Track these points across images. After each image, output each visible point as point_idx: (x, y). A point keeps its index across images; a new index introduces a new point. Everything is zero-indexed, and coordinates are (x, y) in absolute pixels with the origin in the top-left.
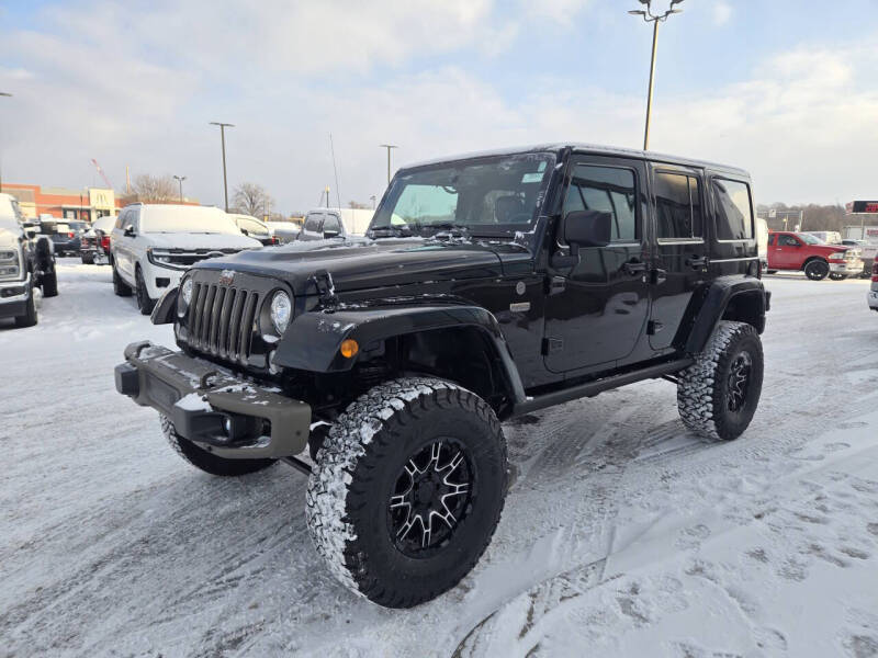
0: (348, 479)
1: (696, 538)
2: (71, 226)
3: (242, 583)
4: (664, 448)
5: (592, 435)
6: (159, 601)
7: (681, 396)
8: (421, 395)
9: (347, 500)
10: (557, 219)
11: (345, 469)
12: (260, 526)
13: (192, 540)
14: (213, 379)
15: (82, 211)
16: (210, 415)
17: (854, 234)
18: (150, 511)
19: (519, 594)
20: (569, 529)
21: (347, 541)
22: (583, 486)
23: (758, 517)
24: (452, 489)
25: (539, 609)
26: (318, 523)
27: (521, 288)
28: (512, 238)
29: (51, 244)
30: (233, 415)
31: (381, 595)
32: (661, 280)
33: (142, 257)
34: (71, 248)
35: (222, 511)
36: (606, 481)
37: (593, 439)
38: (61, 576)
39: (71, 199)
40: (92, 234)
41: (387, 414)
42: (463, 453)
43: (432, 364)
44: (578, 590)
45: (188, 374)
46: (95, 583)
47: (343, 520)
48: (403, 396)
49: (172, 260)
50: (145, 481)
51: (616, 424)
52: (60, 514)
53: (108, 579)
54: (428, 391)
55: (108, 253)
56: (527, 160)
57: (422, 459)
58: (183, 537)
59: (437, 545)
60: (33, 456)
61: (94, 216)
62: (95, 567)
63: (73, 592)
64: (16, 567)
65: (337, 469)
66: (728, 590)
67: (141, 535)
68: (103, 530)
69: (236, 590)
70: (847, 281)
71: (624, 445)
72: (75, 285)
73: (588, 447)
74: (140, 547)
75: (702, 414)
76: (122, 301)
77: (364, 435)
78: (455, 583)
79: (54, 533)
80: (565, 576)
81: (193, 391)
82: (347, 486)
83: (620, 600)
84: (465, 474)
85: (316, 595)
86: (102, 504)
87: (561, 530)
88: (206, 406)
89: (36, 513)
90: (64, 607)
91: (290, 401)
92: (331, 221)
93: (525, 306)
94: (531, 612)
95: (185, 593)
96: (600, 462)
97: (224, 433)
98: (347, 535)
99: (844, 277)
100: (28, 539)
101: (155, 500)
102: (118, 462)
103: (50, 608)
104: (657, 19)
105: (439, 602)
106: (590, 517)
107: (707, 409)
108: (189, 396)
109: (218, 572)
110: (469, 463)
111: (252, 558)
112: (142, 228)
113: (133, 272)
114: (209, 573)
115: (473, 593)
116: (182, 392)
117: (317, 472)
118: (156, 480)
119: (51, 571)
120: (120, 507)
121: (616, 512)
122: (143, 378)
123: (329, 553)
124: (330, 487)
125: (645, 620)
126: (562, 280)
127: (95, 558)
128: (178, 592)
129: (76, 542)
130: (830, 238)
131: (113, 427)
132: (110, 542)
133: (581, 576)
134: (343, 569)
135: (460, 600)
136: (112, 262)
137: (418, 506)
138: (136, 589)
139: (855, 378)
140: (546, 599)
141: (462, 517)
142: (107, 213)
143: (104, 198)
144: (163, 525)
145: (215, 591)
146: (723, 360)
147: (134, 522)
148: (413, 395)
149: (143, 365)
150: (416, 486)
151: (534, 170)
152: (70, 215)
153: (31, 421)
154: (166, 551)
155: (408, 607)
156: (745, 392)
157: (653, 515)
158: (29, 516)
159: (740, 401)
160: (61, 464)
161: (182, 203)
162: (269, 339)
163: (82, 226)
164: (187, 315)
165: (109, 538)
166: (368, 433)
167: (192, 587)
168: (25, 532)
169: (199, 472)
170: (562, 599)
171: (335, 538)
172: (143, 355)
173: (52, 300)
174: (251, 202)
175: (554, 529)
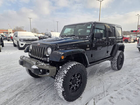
0: (63, 80)
1: (119, 88)
2: (5, 35)
3: (42, 97)
4: (109, 71)
5: (97, 70)
6: (28, 101)
7: (111, 63)
8: (74, 65)
9: (63, 84)
10: (93, 34)
11: (62, 78)
12: (44, 87)
13: (33, 90)
14: (38, 63)
15: (7, 32)
16: (38, 69)
17: (131, 35)
18: (24, 85)
19: (91, 99)
20: (96, 86)
21: (63, 91)
22: (97, 79)
23: (128, 84)
24: (79, 81)
25: (95, 102)
26: (57, 88)
27: (88, 46)
28: (86, 37)
29: (3, 38)
30: (42, 69)
31: (68, 100)
32: (109, 44)
33: (19, 40)
34: (6, 39)
35: (37, 84)
36: (100, 78)
37: (97, 71)
38: (11, 97)
39: (5, 30)
40: (9, 36)
41: (69, 68)
42: (80, 75)
43: (73, 59)
44: (101, 98)
45: (33, 62)
46: (17, 98)
47: (62, 87)
48: (71, 65)
49: (24, 41)
50: (23, 79)
51: (100, 68)
52: (9, 85)
53: (19, 98)
54: (75, 64)
55: (12, 39)
56: (88, 24)
57: (74, 76)
58: (31, 89)
59: (76, 91)
60: (3, 75)
61: (9, 33)
62: (17, 95)
63: (13, 100)
64: (2, 95)
65: (60, 78)
66: (126, 97)
67: (24, 89)
68: (17, 88)
69: (42, 99)
70: (131, 43)
71: (102, 71)
72: (7, 45)
73: (96, 72)
74: (24, 91)
75: (115, 66)
76: (15, 48)
77: (65, 72)
78: (79, 97)
79: (9, 89)
80: (98, 95)
81: (34, 65)
82: (63, 81)
83: (109, 99)
84: (80, 78)
85: (56, 99)
86: (16, 83)
87: (95, 86)
88: (37, 68)
89: (5, 85)
90: (12, 103)
91: (52, 67)
92: (50, 34)
93: (89, 49)
94: (94, 102)
95: (33, 100)
96: (99, 74)
97: (40, 72)
98: (63, 90)
99: (130, 42)
100: (4, 90)
101: (25, 82)
102: (18, 76)
103: (10, 103)
104: (101, 1)
105: (77, 100)
106: (99, 84)
107: (116, 65)
108: (34, 66)
109: (38, 96)
110: (81, 76)
111: (43, 93)
112: (18, 35)
113: (17, 43)
114: (36, 96)
115: (82, 98)
116: (32, 65)
117: (56, 79)
118: (25, 79)
119: (9, 96)
120: (19, 84)
121: (104, 83)
122: (24, 62)
123: (59, 93)
124: (59, 81)
125: (114, 103)
126: (94, 44)
127: (16, 93)
128: (32, 99)
129: (13, 90)
130: (128, 36)
131: (16, 69)
132: (18, 91)
133: (101, 95)
134: (62, 96)
135: (81, 100)
136: (13, 41)
137: (73, 84)
138: (24, 99)
139: (136, 59)
140: (96, 100)
141: (80, 85)
142: (11, 33)
143: (10, 30)
144: (27, 87)
145: (38, 99)
146: (118, 57)
147: (22, 87)
148: (73, 65)
149: (24, 60)
150: (73, 81)
151: (89, 26)
152: (5, 33)
153: (2, 69)
154: (28, 92)
155: (72, 101)
156: (121, 62)
157: (110, 84)
158: (4, 86)
159: (121, 64)
160: (8, 76)
161: (23, 31)
162: (47, 55)
163: (7, 35)
164: (31, 51)
165: (18, 90)
166: (66, 72)
167: (34, 98)
168: (3, 89)
169: (32, 77)
170: (99, 100)
171: (61, 90)
172: (24, 58)
173: (3, 47)
174: (34, 31)
175: (94, 86)
